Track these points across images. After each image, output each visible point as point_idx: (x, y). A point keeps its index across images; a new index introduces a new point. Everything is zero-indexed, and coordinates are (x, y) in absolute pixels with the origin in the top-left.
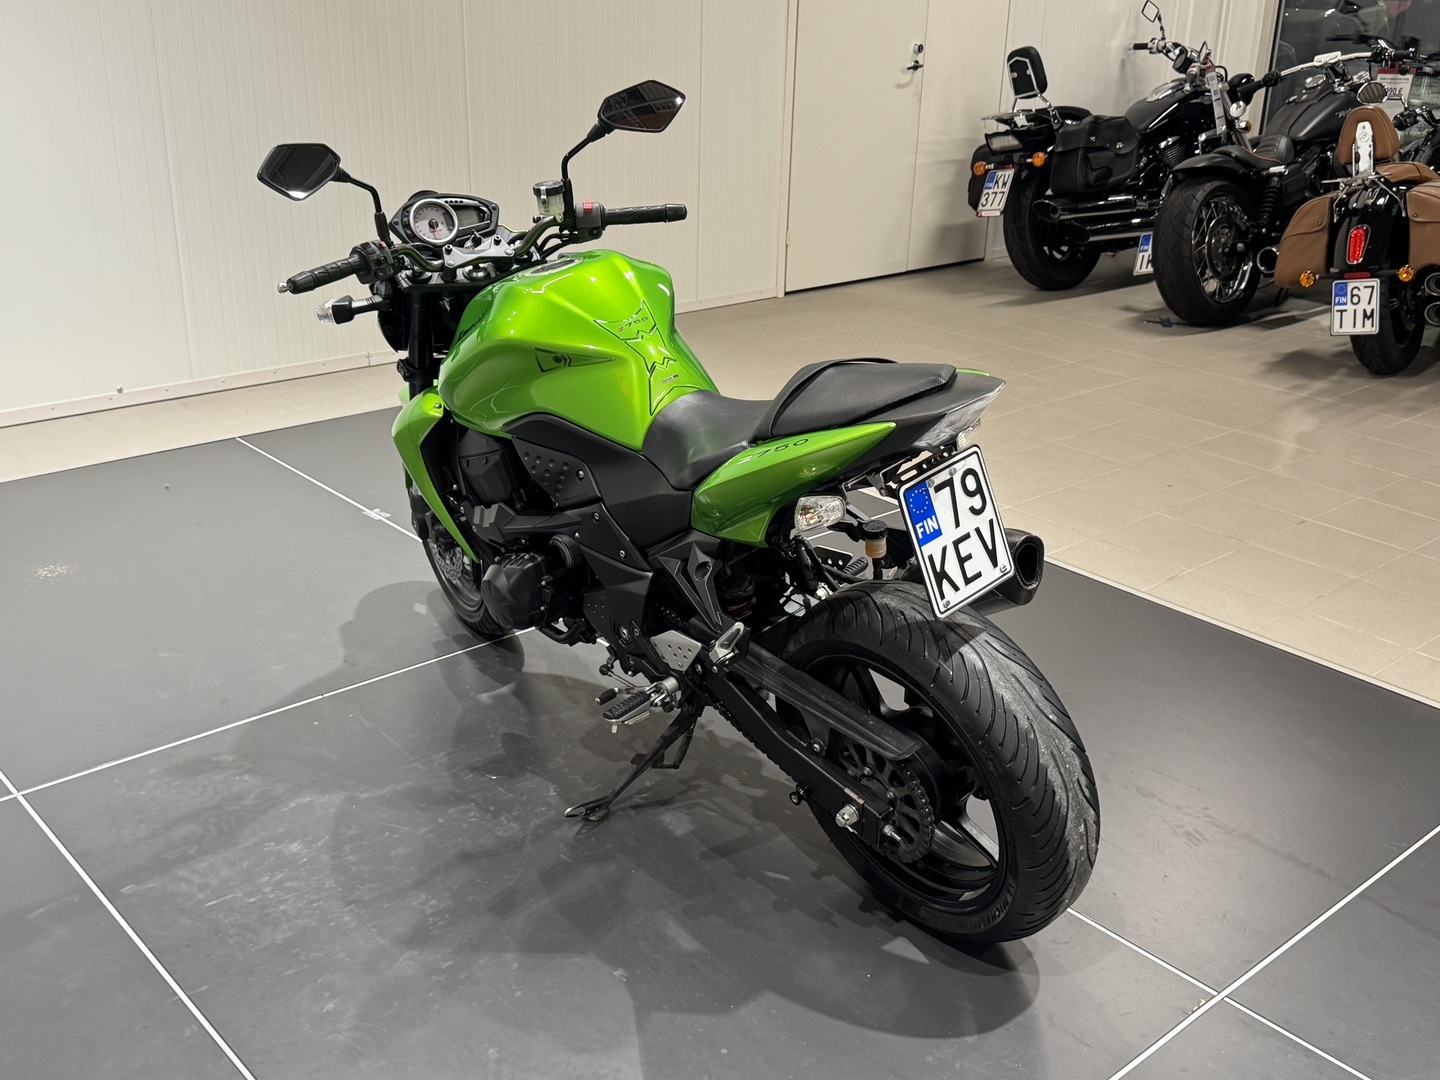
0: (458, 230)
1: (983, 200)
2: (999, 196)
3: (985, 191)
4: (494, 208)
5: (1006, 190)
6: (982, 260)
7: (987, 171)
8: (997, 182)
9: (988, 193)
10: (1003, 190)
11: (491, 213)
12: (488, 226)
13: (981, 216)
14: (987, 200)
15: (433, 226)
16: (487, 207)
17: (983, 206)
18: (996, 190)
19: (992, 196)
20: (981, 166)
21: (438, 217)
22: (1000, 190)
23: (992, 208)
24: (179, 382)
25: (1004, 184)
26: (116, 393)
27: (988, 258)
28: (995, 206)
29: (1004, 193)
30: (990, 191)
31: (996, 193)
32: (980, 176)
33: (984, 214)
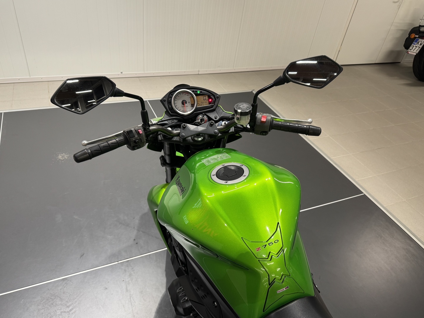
0: (196, 108)
1: (411, 48)
2: (417, 48)
3: (413, 45)
4: (218, 98)
5: (421, 46)
6: (400, 62)
7: (415, 38)
8: (418, 43)
9: (413, 46)
10: (420, 46)
11: (215, 99)
12: (212, 106)
13: (408, 53)
14: (412, 48)
15: (184, 103)
16: (214, 96)
17: (410, 50)
18: (417, 45)
19: (415, 47)
20: (413, 36)
21: (187, 98)
22: (419, 46)
23: (414, 51)
24: (140, 72)
25: (421, 44)
26: (120, 73)
27: (402, 62)
28: (415, 51)
29: (420, 47)
30: (414, 45)
31: (417, 47)
32: (412, 39)
33: (409, 53)
